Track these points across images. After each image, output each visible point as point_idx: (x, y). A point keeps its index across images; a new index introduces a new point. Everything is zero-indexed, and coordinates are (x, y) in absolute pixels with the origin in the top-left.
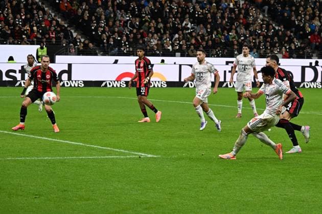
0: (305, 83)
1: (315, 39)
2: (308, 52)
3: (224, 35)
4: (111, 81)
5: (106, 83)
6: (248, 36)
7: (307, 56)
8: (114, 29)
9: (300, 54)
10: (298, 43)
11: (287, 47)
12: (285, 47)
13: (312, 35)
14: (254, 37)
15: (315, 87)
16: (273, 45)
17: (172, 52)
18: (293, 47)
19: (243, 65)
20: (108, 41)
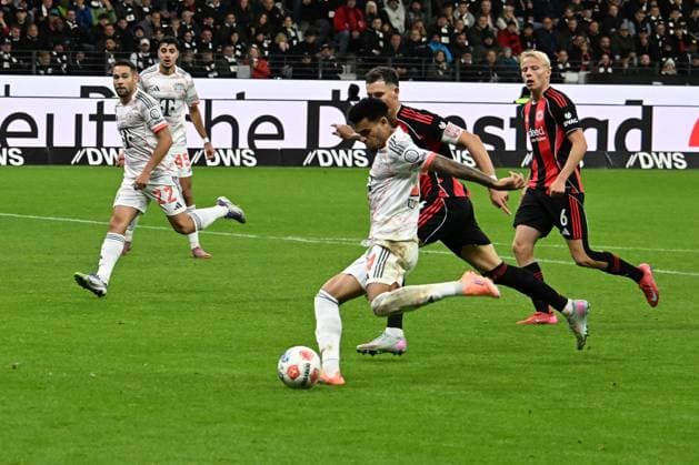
0: (320, 153)
1: (348, 21)
2: (327, 59)
3: (76, 8)
6: (146, 9)
7: (324, 72)
9: (305, 65)
10: (295, 32)
11: (265, 45)
12: (260, 44)
13: (341, 10)
14: (166, 14)
16: (222, 39)
18: (284, 45)
19: (162, 99)
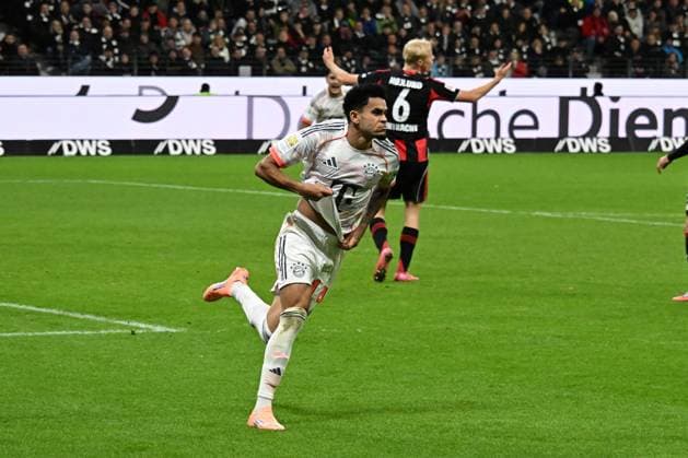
0: (569, 141)
1: (595, 27)
2: (576, 61)
3: (363, 20)
4: (74, 141)
5: (61, 147)
6: (423, 21)
7: (574, 71)
8: (82, 7)
9: (556, 66)
10: (551, 38)
11: (524, 49)
12: (520, 49)
13: (588, 20)
14: (439, 23)
15: (594, 150)
16: (487, 45)
17: (229, 64)
18: (538, 50)
20: (66, 37)
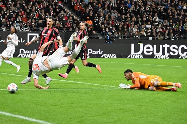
4: (107, 54)
5: (104, 56)
8: (109, 22)
